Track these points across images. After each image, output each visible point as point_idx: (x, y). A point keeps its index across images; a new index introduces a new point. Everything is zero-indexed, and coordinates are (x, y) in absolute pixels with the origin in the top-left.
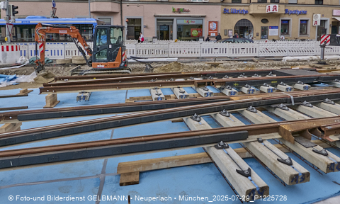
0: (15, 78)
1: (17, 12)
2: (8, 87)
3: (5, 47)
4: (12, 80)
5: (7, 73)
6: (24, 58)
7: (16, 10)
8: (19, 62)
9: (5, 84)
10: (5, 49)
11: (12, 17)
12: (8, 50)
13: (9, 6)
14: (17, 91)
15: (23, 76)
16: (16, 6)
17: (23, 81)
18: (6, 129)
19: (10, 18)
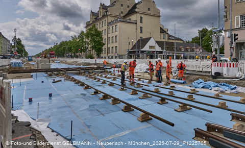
0: (235, 88)
1: (237, 39)
2: (231, 94)
3: (229, 64)
4: (233, 89)
5: (230, 83)
6: (241, 73)
7: (236, 37)
8: (237, 76)
9: (229, 91)
10: (229, 66)
11: (234, 42)
12: (230, 67)
13: (232, 35)
14: (238, 99)
15: (241, 87)
16: (236, 34)
17: (241, 91)
18: (238, 127)
19: (232, 43)
